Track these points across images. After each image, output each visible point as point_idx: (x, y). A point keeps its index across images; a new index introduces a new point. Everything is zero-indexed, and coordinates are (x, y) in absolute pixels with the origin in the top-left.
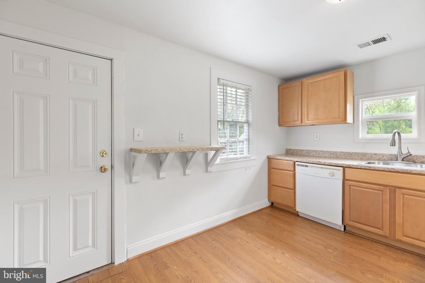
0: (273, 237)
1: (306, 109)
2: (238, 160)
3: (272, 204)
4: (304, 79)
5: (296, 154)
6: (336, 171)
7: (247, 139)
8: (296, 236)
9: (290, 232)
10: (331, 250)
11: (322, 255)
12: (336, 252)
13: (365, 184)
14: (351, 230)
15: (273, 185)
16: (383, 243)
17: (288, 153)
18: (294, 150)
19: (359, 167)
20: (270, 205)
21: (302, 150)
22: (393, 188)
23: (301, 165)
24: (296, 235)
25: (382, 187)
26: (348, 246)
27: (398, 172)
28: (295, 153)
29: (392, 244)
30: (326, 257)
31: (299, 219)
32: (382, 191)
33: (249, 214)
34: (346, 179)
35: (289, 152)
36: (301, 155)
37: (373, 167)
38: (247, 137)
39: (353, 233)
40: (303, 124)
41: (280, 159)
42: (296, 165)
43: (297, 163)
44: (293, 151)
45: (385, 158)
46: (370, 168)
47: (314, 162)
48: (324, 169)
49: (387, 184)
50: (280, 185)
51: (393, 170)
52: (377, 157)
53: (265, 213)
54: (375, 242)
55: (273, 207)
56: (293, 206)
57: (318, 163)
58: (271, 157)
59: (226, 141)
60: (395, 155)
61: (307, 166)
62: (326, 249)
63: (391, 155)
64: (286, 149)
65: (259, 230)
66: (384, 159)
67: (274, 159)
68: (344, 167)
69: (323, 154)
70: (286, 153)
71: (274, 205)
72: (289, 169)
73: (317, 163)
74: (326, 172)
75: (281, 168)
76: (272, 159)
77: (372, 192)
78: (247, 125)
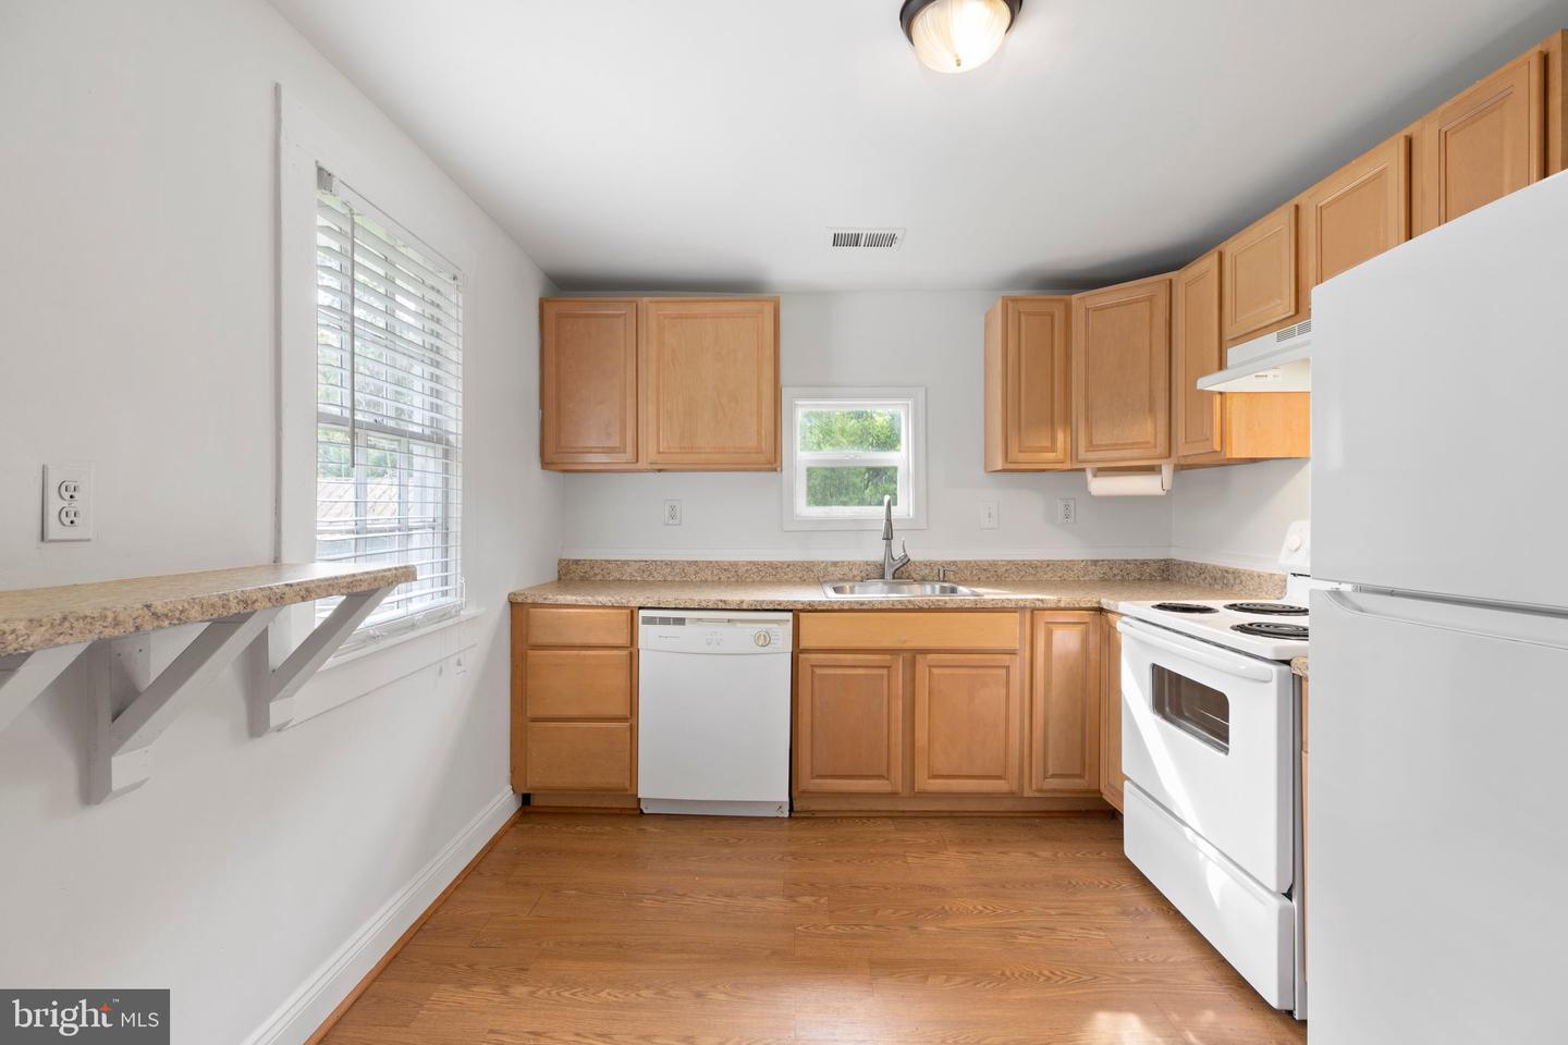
0: (621, 946)
1: (652, 409)
2: (422, 631)
3: (526, 799)
4: (646, 299)
5: (599, 577)
6: (776, 625)
7: (440, 521)
8: (687, 901)
9: (659, 892)
10: (807, 900)
11: (799, 928)
12: (821, 897)
13: (850, 656)
14: (806, 808)
15: (534, 720)
16: (884, 814)
17: (568, 577)
18: (593, 563)
19: (836, 607)
20: (520, 810)
21: (625, 563)
22: (908, 655)
23: (660, 618)
24: (684, 895)
25: (888, 657)
26: (831, 861)
27: (921, 610)
28: (596, 575)
29: (901, 809)
30: (812, 930)
31: (650, 828)
32: (889, 667)
33: (451, 885)
34: (801, 647)
35: (571, 574)
36: (619, 580)
37: (870, 602)
38: (439, 513)
39: (813, 812)
40: (639, 466)
41: (574, 602)
42: (640, 620)
43: (642, 613)
44: (587, 568)
45: (855, 572)
46: (863, 607)
47: (704, 605)
48: (739, 625)
49: (898, 645)
50: (572, 712)
51: (911, 607)
52: (838, 573)
53: (519, 854)
54: (868, 818)
55: (530, 813)
56: (627, 785)
57: (721, 605)
58: (529, 601)
59: (348, 532)
60: (874, 564)
61: (681, 621)
62: (794, 901)
63: (867, 563)
64: (560, 561)
65: (545, 945)
66: (854, 576)
67: (542, 606)
68: (797, 612)
69: (696, 573)
70: (560, 579)
71: (535, 801)
72: (611, 641)
73: (715, 606)
74: (742, 633)
75: (577, 641)
76: (535, 605)
77: (866, 675)
78: (440, 453)
